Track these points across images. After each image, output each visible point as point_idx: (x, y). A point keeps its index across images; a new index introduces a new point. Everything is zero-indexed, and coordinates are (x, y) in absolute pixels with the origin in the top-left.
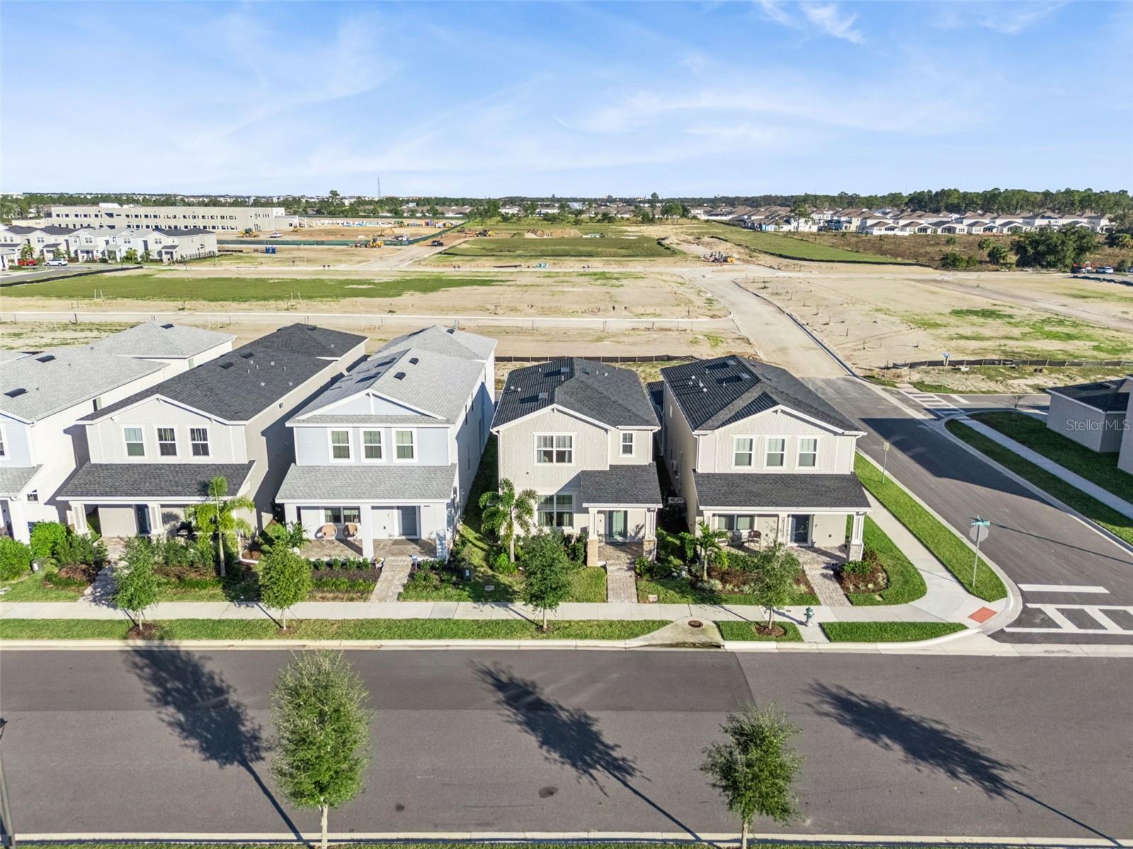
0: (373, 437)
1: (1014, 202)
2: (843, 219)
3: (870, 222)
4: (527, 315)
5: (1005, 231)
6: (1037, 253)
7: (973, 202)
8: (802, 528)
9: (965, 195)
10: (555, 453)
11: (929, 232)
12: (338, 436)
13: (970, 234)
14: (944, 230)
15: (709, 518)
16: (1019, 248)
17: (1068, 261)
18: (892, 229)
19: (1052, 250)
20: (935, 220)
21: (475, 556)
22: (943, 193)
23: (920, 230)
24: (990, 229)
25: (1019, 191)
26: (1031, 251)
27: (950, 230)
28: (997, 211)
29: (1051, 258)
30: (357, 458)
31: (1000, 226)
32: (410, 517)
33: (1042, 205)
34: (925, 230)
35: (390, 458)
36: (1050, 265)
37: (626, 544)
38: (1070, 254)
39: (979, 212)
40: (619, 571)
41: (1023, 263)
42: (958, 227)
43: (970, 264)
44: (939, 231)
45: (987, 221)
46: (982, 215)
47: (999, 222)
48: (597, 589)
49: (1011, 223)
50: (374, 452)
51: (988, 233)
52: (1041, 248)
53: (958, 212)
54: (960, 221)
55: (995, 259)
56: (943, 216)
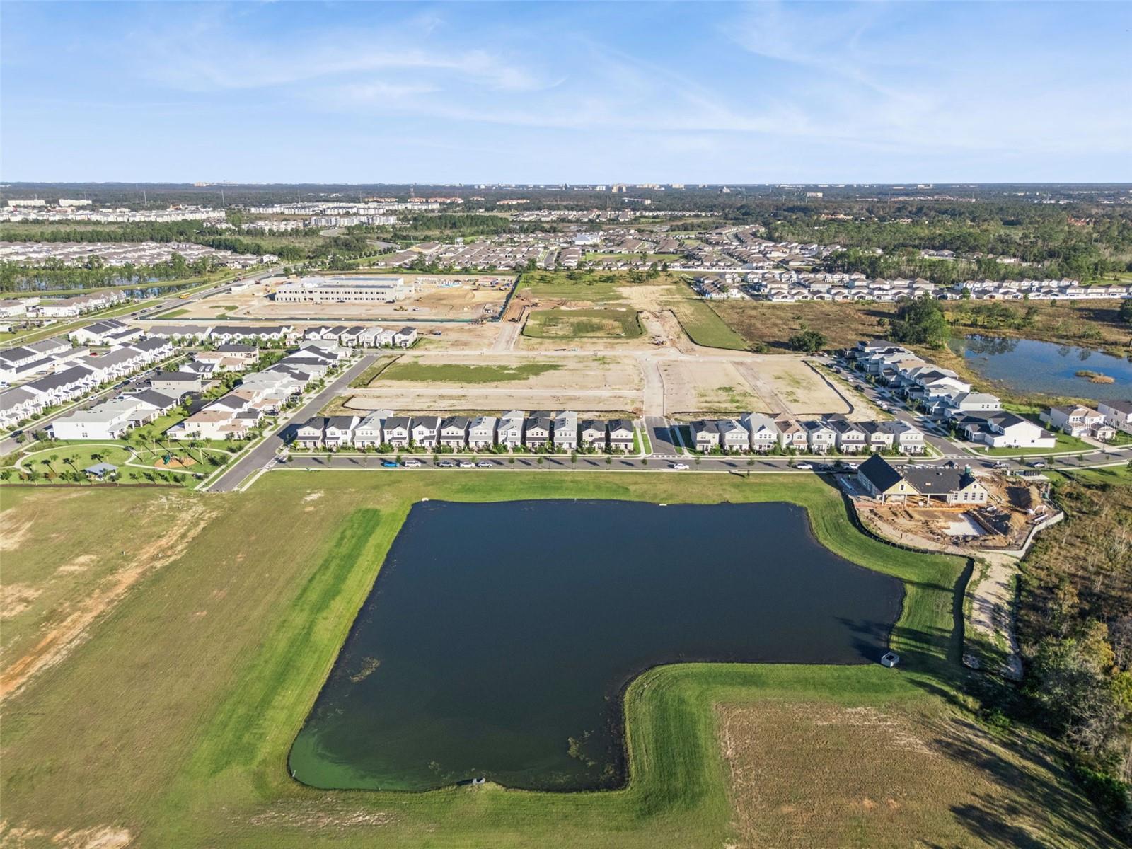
4: (576, 389)
8: (626, 446)
10: (591, 435)
15: (612, 444)
21: (579, 449)
30: (563, 436)
32: (570, 444)
35: (568, 436)
37: (601, 448)
40: (600, 451)
44: (815, 298)
48: (597, 453)
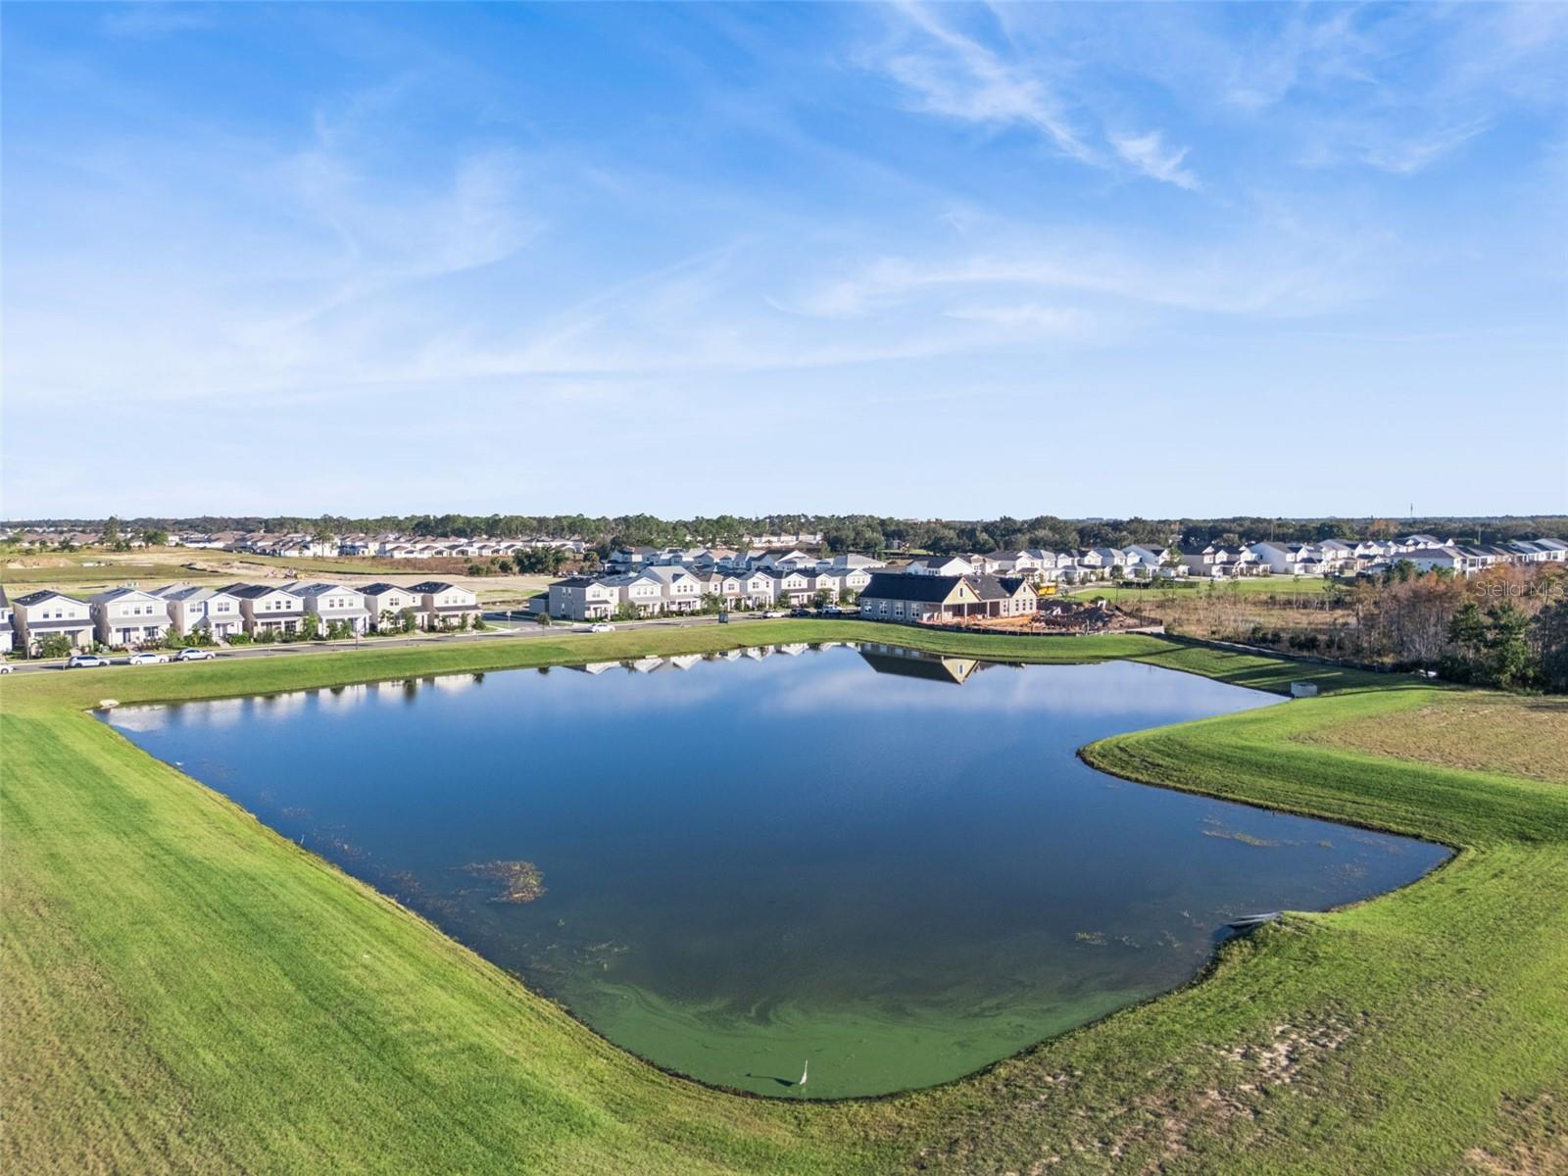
0: (341, 601)
1: (514, 527)
2: (358, 544)
3: (389, 547)
5: (509, 552)
6: (531, 563)
7: (480, 528)
8: (466, 618)
9: (468, 520)
11: (445, 554)
12: (332, 601)
13: (481, 556)
14: (457, 553)
15: (440, 615)
16: (519, 560)
17: (551, 569)
18: (412, 552)
19: (540, 561)
20: (448, 544)
22: (447, 519)
23: (437, 553)
24: (497, 551)
25: (517, 518)
26: (527, 563)
27: (463, 552)
28: (500, 535)
29: (540, 567)
31: (506, 548)
33: (539, 531)
34: (441, 552)
35: (346, 606)
36: (541, 571)
38: (551, 563)
39: (485, 536)
41: (523, 571)
42: (470, 550)
43: (488, 573)
45: (493, 544)
46: (488, 539)
47: (504, 545)
49: (512, 546)
50: (341, 605)
51: (495, 555)
52: (533, 560)
53: (465, 537)
54: (470, 544)
55: (505, 568)
56: (452, 541)
